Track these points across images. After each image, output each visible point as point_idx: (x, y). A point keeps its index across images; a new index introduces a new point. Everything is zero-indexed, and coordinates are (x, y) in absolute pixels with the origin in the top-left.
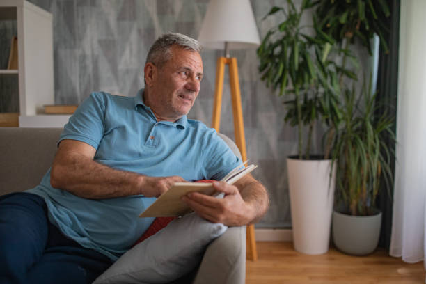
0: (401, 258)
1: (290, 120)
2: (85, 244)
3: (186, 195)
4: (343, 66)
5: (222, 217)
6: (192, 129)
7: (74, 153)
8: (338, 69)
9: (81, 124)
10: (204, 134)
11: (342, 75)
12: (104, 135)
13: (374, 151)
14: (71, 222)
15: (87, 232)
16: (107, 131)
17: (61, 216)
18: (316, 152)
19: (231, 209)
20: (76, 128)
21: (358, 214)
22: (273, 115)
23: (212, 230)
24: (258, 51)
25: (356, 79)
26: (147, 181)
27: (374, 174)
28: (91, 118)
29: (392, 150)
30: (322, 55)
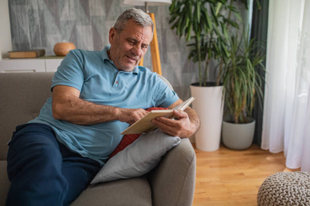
0: (268, 150)
1: (192, 58)
2: (84, 154)
3: (156, 119)
4: (229, 18)
5: (179, 132)
6: (142, 73)
7: (67, 95)
8: (225, 20)
9: (69, 74)
10: (150, 77)
11: (228, 25)
12: (84, 82)
13: (252, 79)
14: (72, 141)
15: (83, 147)
16: (86, 78)
17: (65, 137)
18: (208, 80)
19: (185, 128)
20: (65, 76)
21: (240, 122)
22: (178, 53)
23: (173, 141)
24: (170, 8)
25: (238, 28)
26: (122, 112)
27: (252, 96)
28: (75, 70)
29: (263, 78)
30: (215, 11)
